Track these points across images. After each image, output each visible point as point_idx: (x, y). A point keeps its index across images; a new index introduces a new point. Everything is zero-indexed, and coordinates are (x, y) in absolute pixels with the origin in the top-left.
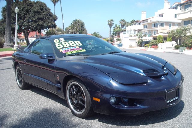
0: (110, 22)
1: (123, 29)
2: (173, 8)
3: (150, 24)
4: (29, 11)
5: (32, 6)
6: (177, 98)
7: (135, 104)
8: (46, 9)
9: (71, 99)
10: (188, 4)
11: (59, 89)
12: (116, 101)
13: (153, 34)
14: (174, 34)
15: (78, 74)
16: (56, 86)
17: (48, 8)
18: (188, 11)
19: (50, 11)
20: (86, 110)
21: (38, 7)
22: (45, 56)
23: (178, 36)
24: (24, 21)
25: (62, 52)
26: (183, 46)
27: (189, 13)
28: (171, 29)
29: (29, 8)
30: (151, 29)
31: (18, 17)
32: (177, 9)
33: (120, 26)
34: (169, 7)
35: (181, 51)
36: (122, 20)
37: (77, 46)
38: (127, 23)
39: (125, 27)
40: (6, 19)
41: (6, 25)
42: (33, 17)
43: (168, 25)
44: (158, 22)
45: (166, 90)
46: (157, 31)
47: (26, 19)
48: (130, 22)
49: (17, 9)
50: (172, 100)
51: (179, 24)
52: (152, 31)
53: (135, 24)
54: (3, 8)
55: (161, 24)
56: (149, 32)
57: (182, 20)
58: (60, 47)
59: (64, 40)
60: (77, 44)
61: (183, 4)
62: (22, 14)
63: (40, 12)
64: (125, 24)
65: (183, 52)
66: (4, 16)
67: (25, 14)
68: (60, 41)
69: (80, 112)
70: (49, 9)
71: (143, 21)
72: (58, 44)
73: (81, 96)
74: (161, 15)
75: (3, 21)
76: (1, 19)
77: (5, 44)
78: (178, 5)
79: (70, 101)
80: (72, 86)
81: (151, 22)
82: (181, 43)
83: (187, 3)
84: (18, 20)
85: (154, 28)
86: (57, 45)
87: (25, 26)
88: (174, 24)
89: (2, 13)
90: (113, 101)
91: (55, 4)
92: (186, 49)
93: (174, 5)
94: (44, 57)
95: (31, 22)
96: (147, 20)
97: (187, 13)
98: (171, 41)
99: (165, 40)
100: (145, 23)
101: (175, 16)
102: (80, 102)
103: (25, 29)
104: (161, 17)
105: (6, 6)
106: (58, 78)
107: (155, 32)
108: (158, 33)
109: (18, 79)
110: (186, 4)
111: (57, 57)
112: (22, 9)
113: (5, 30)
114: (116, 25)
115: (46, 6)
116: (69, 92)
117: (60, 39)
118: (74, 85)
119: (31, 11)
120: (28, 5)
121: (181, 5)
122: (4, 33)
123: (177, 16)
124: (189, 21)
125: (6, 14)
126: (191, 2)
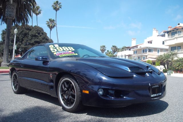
0: (102, 48)
1: (114, 54)
2: (161, 36)
3: (140, 50)
4: (27, 35)
5: (30, 30)
6: (161, 94)
7: (122, 96)
8: (42, 34)
9: (62, 95)
11: (52, 87)
12: (103, 93)
13: (142, 59)
14: (162, 58)
15: (71, 71)
16: (49, 85)
17: (44, 32)
18: (175, 38)
19: (46, 35)
20: (76, 104)
21: (35, 31)
22: (41, 58)
23: (166, 60)
24: (22, 44)
25: (56, 55)
26: (171, 69)
27: (176, 39)
28: (159, 55)
29: (28, 31)
30: (140, 55)
31: (16, 40)
32: (165, 36)
33: (112, 52)
34: (158, 35)
35: (169, 74)
36: (113, 46)
37: (70, 50)
38: (119, 49)
39: (116, 53)
40: (5, 41)
41: (4, 46)
42: (30, 40)
43: (157, 51)
44: (147, 48)
45: (150, 84)
46: (146, 56)
47: (23, 42)
48: (121, 49)
49: (16, 31)
50: (156, 95)
51: (167, 50)
52: (142, 56)
53: (126, 50)
54: (3, 31)
55: (150, 50)
56: (139, 58)
57: (169, 46)
58: (54, 50)
59: (58, 46)
60: (70, 49)
61: (170, 31)
62: (21, 37)
63: (37, 36)
64: (116, 50)
65: (170, 75)
66: (3, 38)
67: (23, 38)
68: (54, 47)
69: (70, 106)
70: (46, 34)
71: (133, 47)
72: (53, 49)
73: (71, 91)
74: (150, 42)
75: (2, 43)
76: (1, 41)
77: (2, 63)
78: (165, 32)
79: (62, 97)
80: (63, 83)
81: (141, 48)
82: (169, 67)
83: (173, 31)
84: (16, 43)
85: (143, 54)
86: (51, 49)
87: (22, 48)
88: (162, 50)
89: (1, 36)
90: (101, 93)
91: (51, 30)
92: (173, 72)
93: (162, 33)
94: (39, 59)
95: (28, 44)
96: (136, 46)
97: (174, 39)
98: (159, 66)
99: (153, 65)
100: (135, 49)
101: (163, 43)
102: (70, 97)
103: (22, 51)
104: (150, 44)
105: (6, 30)
106: (51, 77)
107: (144, 57)
108: (147, 58)
109: (14, 85)
111: (51, 59)
112: (21, 32)
113: (3, 52)
114: (108, 51)
115: (43, 31)
116: (61, 89)
117: (54, 45)
118: (66, 81)
119: (28, 34)
120: (26, 29)
121: (168, 32)
122: (3, 54)
123: (165, 42)
124: (176, 47)
125: (5, 37)
126: (177, 30)
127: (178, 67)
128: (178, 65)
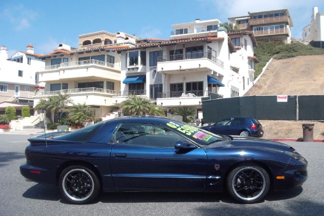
2: (15, 60)
10: (57, 58)
26: (63, 124)
27: (62, 72)
32: (22, 62)
43: (14, 89)
51: (31, 88)
57: (47, 82)
61: (48, 57)
88: (23, 87)
92: (70, 129)
93: (16, 56)
97: (57, 71)
98: (29, 116)
99: (18, 115)
110: (54, 58)
123: (40, 75)
124: (60, 84)
126: (62, 55)
127: (78, 119)
128: (78, 117)
